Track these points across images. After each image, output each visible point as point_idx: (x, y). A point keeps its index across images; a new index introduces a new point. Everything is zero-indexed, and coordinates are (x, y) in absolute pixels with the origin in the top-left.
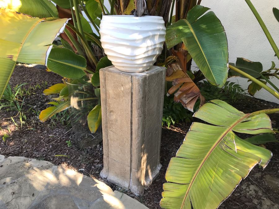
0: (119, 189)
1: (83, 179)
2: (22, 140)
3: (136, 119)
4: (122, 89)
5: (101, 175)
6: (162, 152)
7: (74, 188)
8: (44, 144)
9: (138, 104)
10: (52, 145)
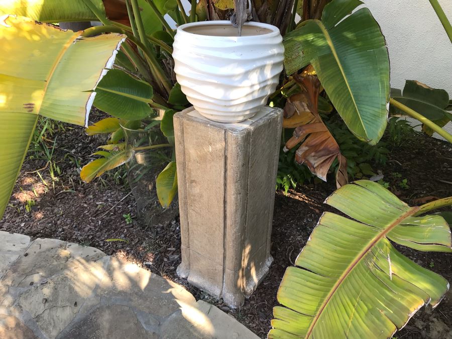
0: (206, 297)
1: (151, 279)
2: (56, 211)
3: (233, 197)
4: (210, 150)
5: (178, 273)
6: (274, 235)
7: (136, 294)
8: (89, 217)
9: (236, 175)
10: (102, 220)
